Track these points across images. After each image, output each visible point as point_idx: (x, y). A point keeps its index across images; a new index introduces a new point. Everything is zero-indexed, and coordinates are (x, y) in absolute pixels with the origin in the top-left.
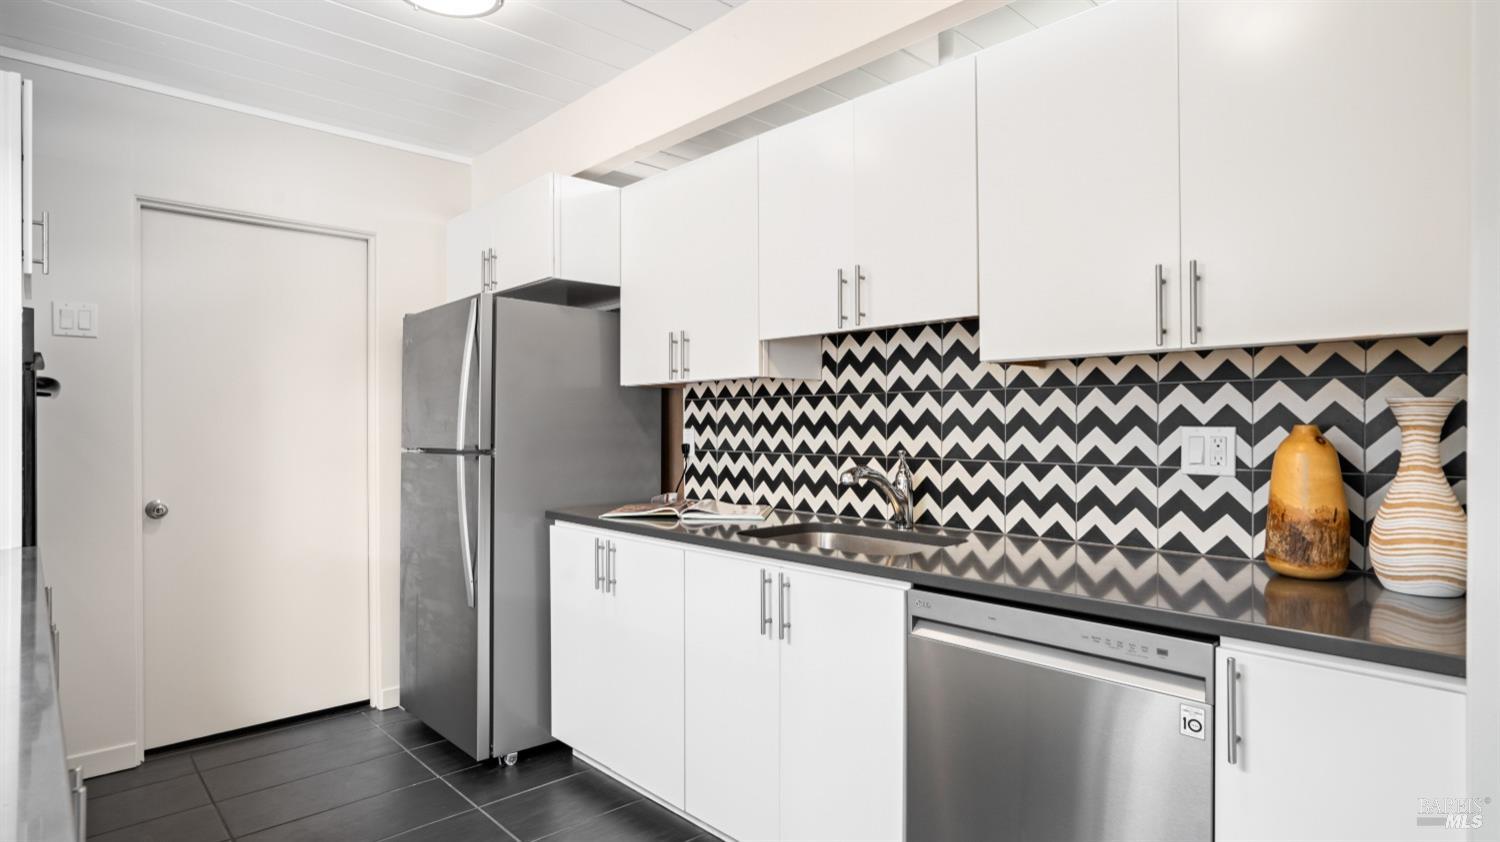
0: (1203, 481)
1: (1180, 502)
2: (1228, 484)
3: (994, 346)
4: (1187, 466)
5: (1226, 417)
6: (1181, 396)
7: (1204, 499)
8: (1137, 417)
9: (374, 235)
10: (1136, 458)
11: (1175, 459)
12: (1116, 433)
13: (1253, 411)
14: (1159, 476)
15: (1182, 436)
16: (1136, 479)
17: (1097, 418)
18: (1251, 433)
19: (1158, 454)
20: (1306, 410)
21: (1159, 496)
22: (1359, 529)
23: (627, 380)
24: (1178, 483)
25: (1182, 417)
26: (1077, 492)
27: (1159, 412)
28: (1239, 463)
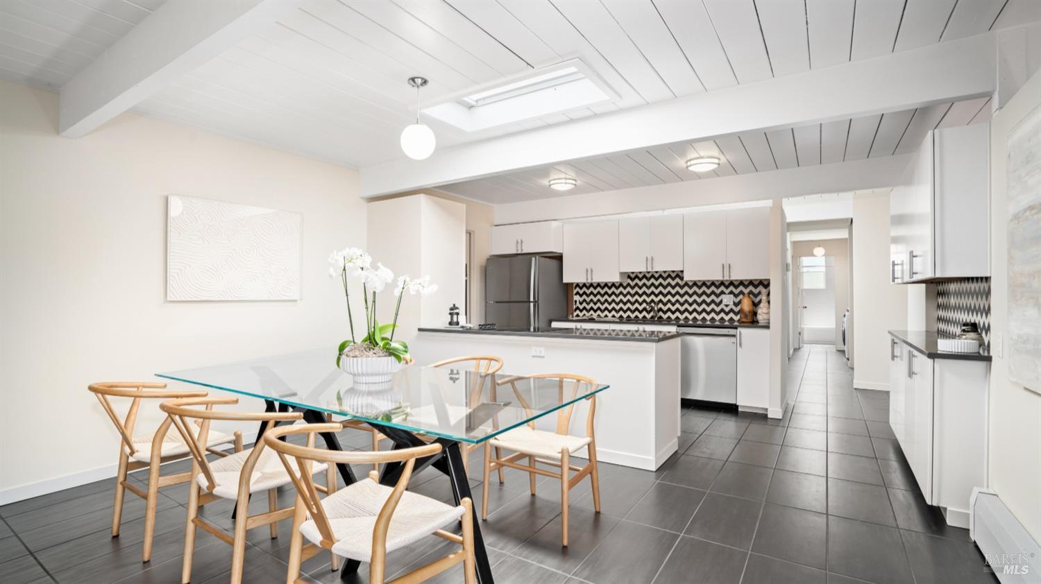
0: (727, 306)
1: (722, 310)
2: (732, 306)
3: (688, 277)
4: (724, 303)
5: (731, 293)
6: (722, 288)
7: (727, 309)
8: (713, 293)
9: (474, 232)
10: (713, 301)
11: (721, 302)
12: (708, 296)
13: (736, 291)
14: (718, 305)
15: (723, 297)
16: (713, 306)
17: (704, 293)
18: (736, 296)
19: (718, 300)
20: (746, 291)
21: (717, 309)
22: (755, 314)
23: (565, 280)
24: (722, 306)
25: (723, 293)
26: (699, 309)
27: (718, 291)
28: (734, 302)
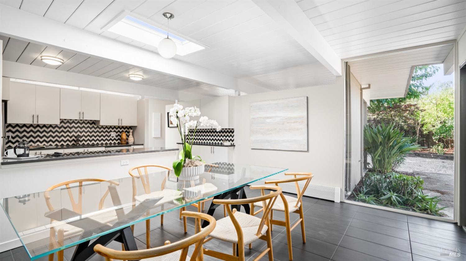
0: (113, 137)
1: (111, 139)
2: (115, 137)
3: (102, 123)
4: (111, 136)
5: (115, 131)
6: (111, 129)
7: (113, 139)
8: (106, 131)
10: (106, 135)
11: (110, 135)
12: (104, 133)
13: (117, 131)
14: (109, 137)
15: (111, 133)
16: (106, 137)
17: (102, 131)
18: (117, 133)
19: (109, 135)
21: (109, 139)
22: (127, 139)
24: (111, 137)
25: (111, 131)
26: (100, 139)
27: (109, 131)
28: (116, 135)
